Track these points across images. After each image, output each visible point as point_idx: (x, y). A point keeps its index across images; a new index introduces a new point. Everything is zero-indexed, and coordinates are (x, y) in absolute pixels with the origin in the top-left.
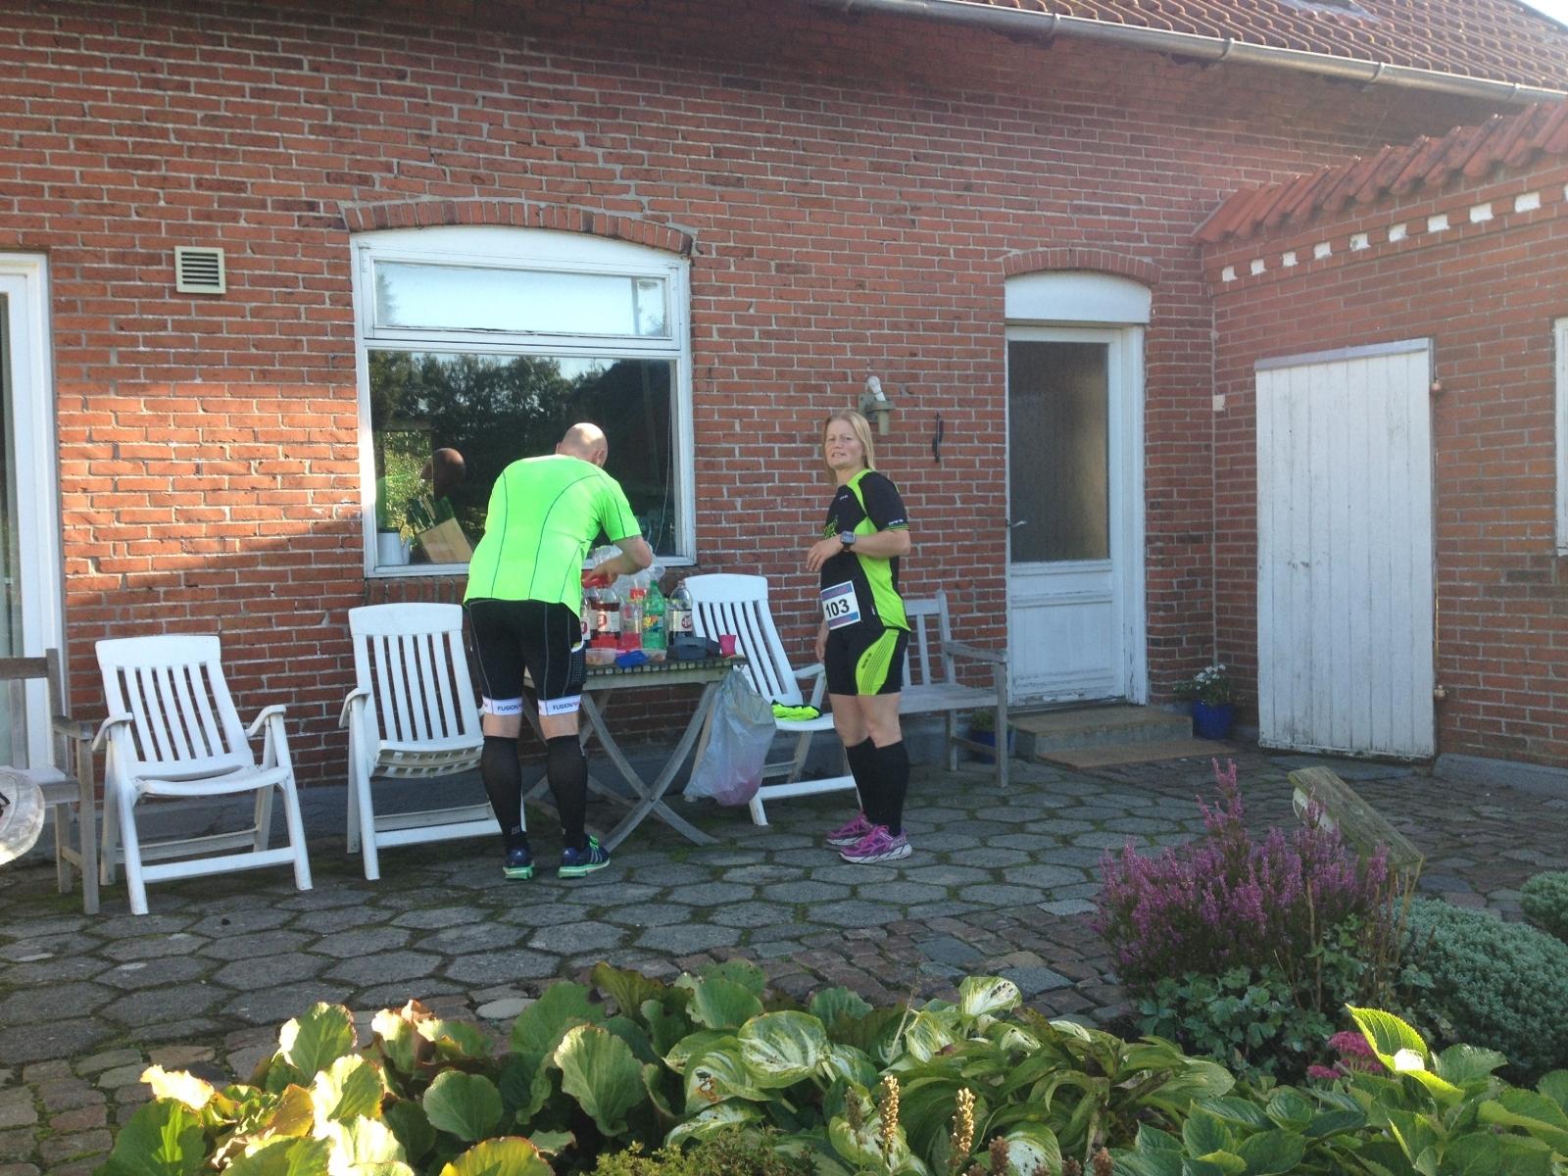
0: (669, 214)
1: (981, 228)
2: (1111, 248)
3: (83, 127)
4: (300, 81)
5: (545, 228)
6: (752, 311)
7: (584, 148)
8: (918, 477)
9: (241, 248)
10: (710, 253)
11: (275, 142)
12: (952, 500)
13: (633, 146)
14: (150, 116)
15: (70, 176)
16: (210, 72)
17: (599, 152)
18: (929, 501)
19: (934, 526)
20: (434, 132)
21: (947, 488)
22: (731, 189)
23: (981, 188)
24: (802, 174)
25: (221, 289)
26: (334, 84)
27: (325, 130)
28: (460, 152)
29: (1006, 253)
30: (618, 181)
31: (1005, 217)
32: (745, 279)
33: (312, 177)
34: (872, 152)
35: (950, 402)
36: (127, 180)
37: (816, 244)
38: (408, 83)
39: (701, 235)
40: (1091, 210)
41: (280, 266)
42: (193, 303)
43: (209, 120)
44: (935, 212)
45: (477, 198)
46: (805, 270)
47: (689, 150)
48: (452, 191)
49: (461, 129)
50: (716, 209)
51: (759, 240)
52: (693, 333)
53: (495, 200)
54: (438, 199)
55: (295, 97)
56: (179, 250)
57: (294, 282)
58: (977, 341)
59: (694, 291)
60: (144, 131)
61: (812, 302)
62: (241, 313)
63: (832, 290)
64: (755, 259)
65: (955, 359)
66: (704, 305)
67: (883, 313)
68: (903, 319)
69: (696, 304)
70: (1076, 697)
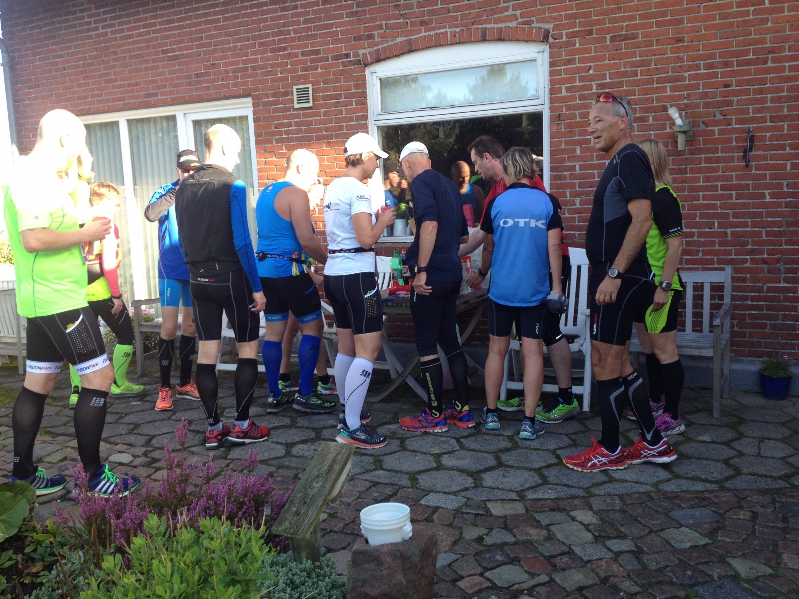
0: (534, 19)
3: (260, 36)
5: (460, 43)
6: (591, 72)
8: (729, 178)
9: (318, 83)
10: (562, 38)
11: (331, 26)
12: (763, 196)
14: (284, 25)
15: (256, 61)
18: (738, 196)
19: (743, 215)
20: (402, 2)
21: (756, 186)
25: (310, 105)
27: (352, 14)
28: (415, 10)
30: (502, 5)
32: (588, 51)
33: (347, 41)
35: (762, 120)
36: (276, 58)
37: (642, 17)
39: (556, 28)
41: (334, 89)
42: (301, 112)
43: (306, 22)
45: (424, 34)
46: (635, 37)
48: (411, 33)
50: (567, 8)
51: (598, 23)
52: (552, 91)
56: (295, 88)
57: (339, 96)
58: (792, 69)
59: (552, 65)
60: (281, 33)
61: (638, 58)
62: (318, 115)
63: (655, 47)
64: (594, 36)
65: (768, 85)
66: (559, 73)
67: (700, 58)
68: (718, 60)
69: (552, 73)
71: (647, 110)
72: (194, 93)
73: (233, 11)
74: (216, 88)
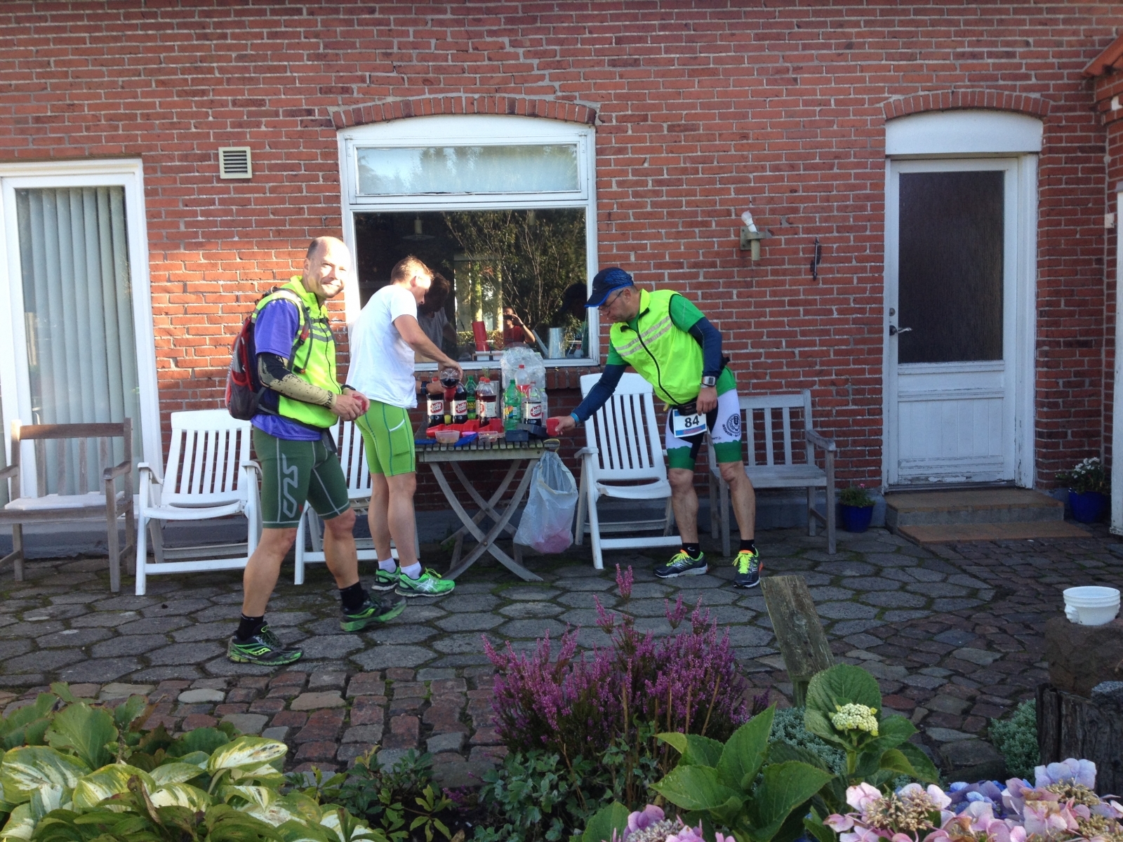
0: (577, 94)
1: (862, 80)
2: (996, 87)
3: (160, 71)
4: (300, 23)
5: (479, 113)
6: (646, 165)
7: (508, 49)
8: (797, 293)
9: (262, 146)
10: (611, 121)
11: (284, 69)
12: (830, 312)
13: (548, 44)
14: (202, 60)
15: (153, 105)
16: (240, 25)
17: (521, 51)
18: (806, 313)
19: (811, 333)
20: (395, 50)
21: (824, 302)
22: (629, 69)
23: (862, 45)
24: (693, 50)
25: (249, 175)
26: (324, 23)
27: (318, 57)
28: (415, 63)
29: (887, 98)
30: (536, 72)
31: (887, 68)
32: (642, 140)
33: (310, 92)
34: (756, 26)
35: (830, 230)
36: (188, 105)
37: (703, 106)
38: (377, 16)
39: (603, 108)
40: (974, 56)
42: (231, 185)
43: (240, 58)
44: (817, 70)
45: (427, 96)
46: (695, 128)
47: (593, 41)
48: (409, 92)
49: (415, 46)
50: (616, 86)
51: (653, 107)
52: (599, 185)
53: (440, 96)
54: (399, 99)
55: (297, 35)
56: (221, 150)
57: (298, 167)
58: (857, 176)
59: (599, 152)
60: (196, 70)
61: (699, 154)
62: (263, 191)
63: (717, 142)
64: (650, 122)
65: (834, 193)
66: (608, 163)
67: (766, 158)
68: (784, 162)
69: (599, 163)
70: (963, 479)
71: (709, 214)
72: (31, 146)
73: (109, 28)
74: (75, 140)
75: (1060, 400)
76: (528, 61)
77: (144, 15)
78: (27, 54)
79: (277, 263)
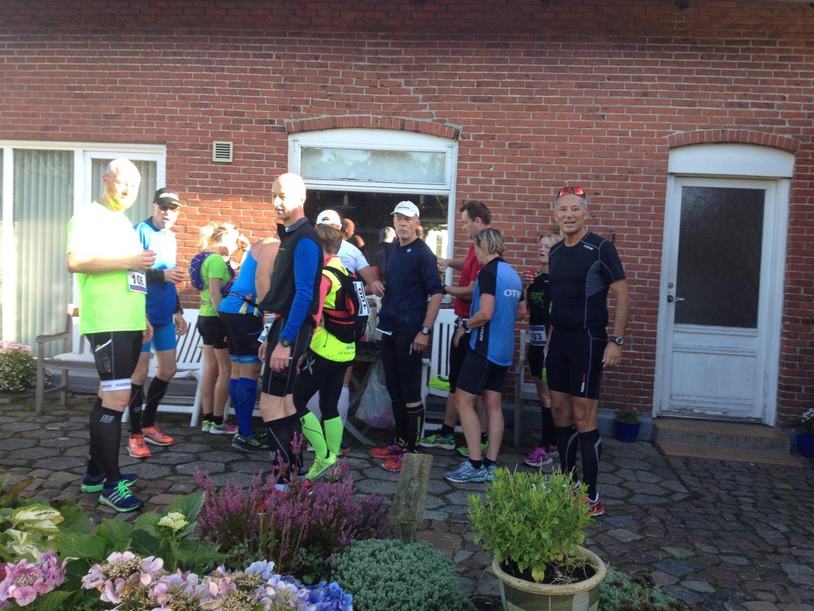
0: (447, 119)
1: (654, 119)
2: (757, 129)
3: (182, 90)
4: (270, 64)
5: (380, 128)
6: (492, 169)
7: (404, 87)
9: (240, 142)
10: (469, 138)
11: (258, 93)
13: (430, 84)
14: (208, 84)
15: (175, 112)
16: (233, 63)
17: (411, 88)
20: (330, 84)
22: (485, 103)
23: (655, 94)
24: (530, 93)
25: (230, 160)
26: (286, 64)
27: (280, 86)
28: (342, 93)
29: (672, 133)
30: (421, 103)
31: (673, 111)
32: (491, 152)
33: (274, 108)
34: (577, 77)
35: (622, 223)
36: (197, 112)
37: (535, 131)
38: (320, 61)
39: (465, 129)
40: (740, 105)
41: (256, 149)
42: (219, 166)
43: (231, 84)
44: (620, 110)
45: (348, 115)
46: (528, 146)
47: (461, 84)
48: (336, 112)
49: (342, 82)
50: (475, 115)
51: (499, 130)
52: (459, 180)
53: (356, 116)
54: (330, 116)
55: (268, 71)
56: (215, 143)
57: (261, 157)
58: (645, 187)
59: (460, 158)
60: (204, 91)
61: (530, 164)
62: (238, 170)
63: (543, 157)
64: (496, 141)
65: (627, 197)
66: (465, 166)
67: (578, 170)
68: (591, 173)
69: (459, 166)
70: (720, 414)
71: (534, 206)
72: (101, 133)
73: (154, 61)
74: (127, 131)
75: (797, 363)
76: (416, 95)
77: (175, 54)
78: (104, 75)
79: (243, 218)
